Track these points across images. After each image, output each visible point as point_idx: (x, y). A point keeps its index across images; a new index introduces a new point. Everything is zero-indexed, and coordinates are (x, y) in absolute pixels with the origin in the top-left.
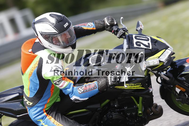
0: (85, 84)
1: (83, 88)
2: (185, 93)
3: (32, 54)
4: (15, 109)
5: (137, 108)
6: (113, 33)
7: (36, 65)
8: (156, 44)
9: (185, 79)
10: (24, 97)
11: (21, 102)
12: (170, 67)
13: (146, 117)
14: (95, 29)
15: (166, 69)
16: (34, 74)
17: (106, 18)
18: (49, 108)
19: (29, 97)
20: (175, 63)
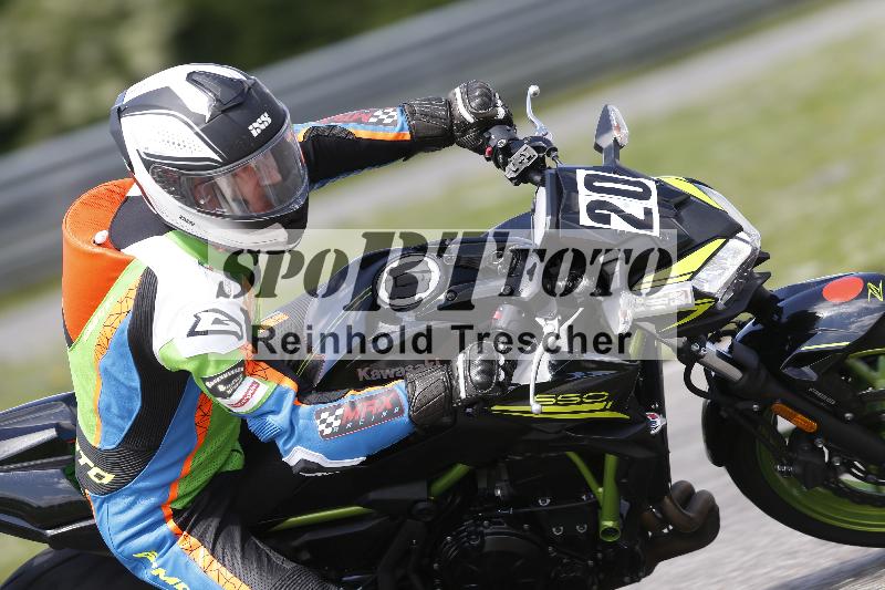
0: (352, 392)
1: (339, 412)
2: (818, 440)
3: (111, 253)
4: (35, 502)
5: (596, 506)
6: (488, 159)
7: (124, 303)
8: (683, 213)
9: (814, 376)
10: (78, 448)
11: (64, 470)
12: (751, 319)
13: (637, 548)
14: (408, 137)
15: (731, 326)
16: (119, 345)
17: (457, 90)
18: (188, 499)
19: (98, 446)
20: (774, 299)
